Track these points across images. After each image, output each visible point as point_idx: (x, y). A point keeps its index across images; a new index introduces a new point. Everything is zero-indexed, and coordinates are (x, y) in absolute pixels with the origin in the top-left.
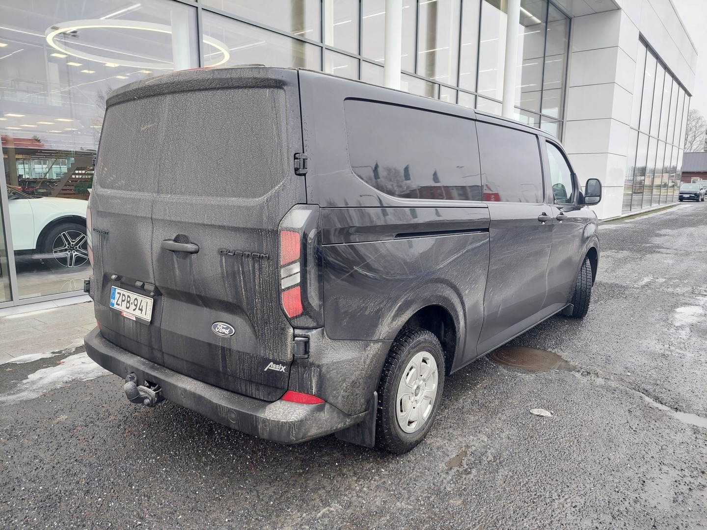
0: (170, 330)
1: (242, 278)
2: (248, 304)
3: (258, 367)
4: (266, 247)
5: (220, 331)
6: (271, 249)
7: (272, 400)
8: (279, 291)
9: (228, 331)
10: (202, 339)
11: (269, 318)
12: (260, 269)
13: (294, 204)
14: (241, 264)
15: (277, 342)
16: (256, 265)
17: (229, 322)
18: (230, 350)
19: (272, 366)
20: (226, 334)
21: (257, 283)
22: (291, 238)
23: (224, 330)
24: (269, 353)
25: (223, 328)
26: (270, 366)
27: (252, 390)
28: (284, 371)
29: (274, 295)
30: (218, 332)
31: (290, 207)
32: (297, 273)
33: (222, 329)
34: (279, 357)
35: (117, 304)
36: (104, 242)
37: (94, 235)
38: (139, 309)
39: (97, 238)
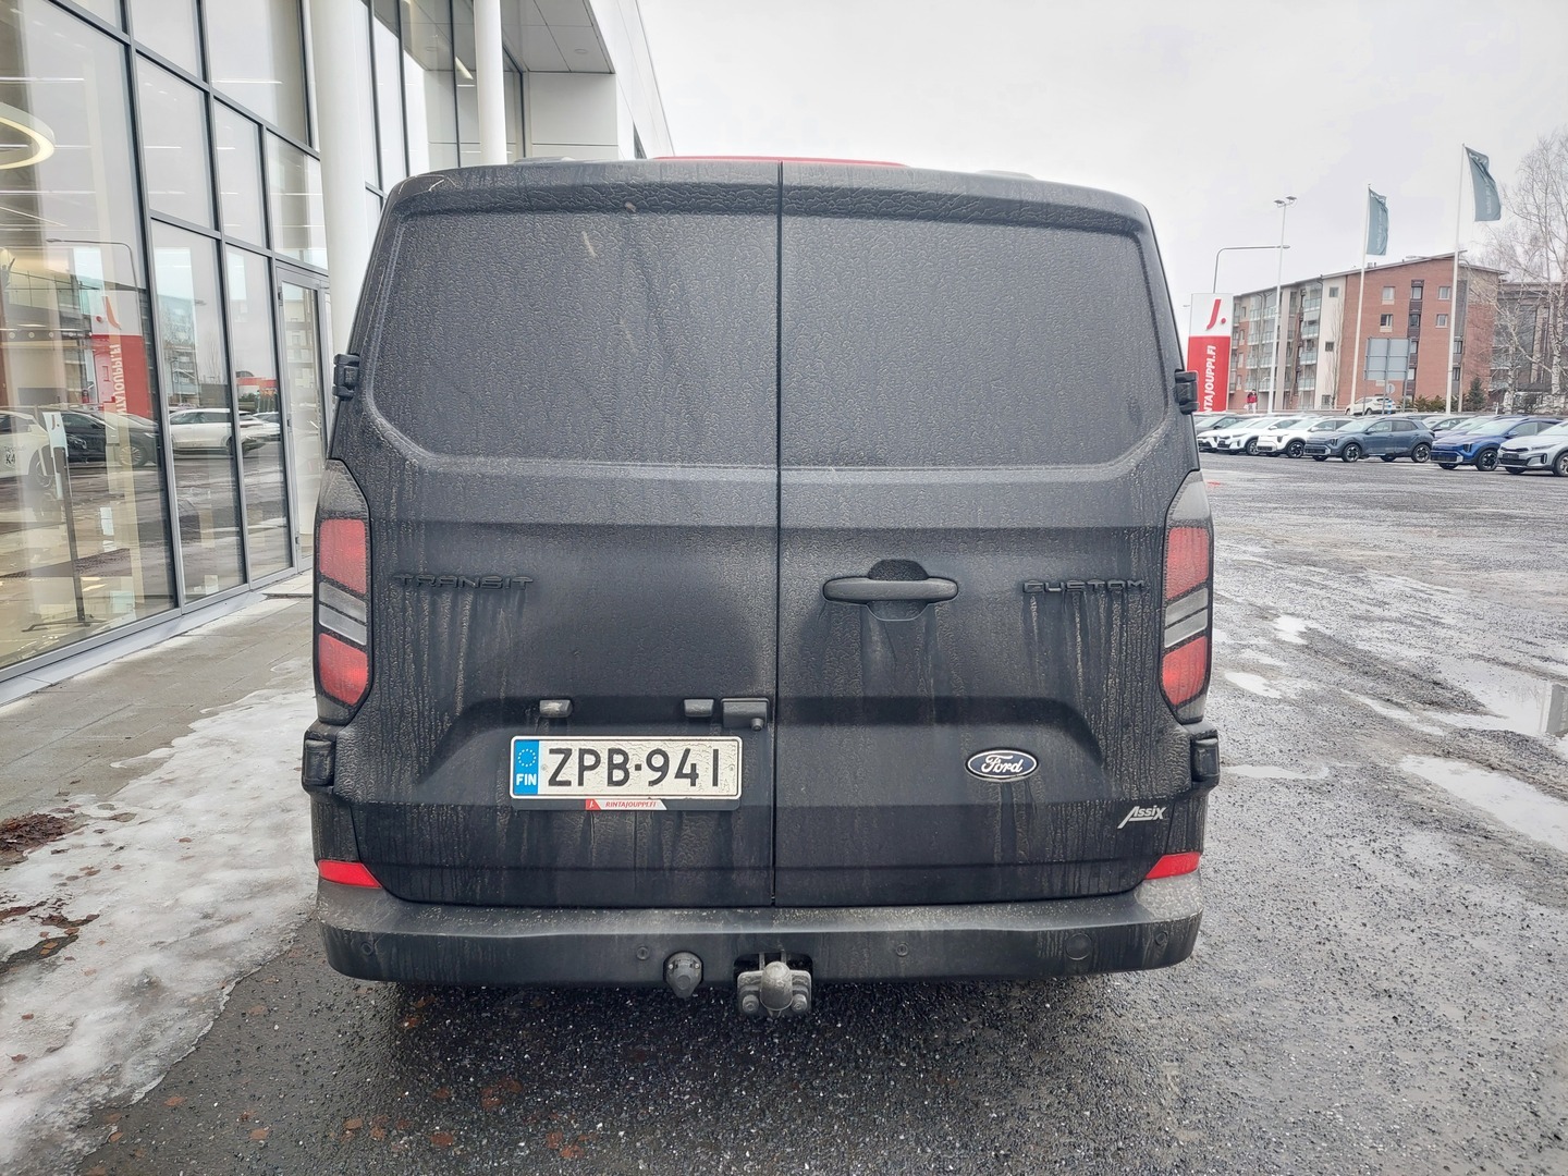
0: (817, 804)
1: (1079, 640)
2: (1087, 694)
3: (1102, 825)
4: (1137, 564)
5: (996, 770)
6: (1148, 569)
7: (1127, 887)
8: (1159, 653)
9: (1018, 765)
10: (938, 802)
11: (1133, 714)
12: (1124, 611)
13: (1187, 471)
14: (1080, 609)
15: (1147, 761)
16: (1116, 606)
17: (1018, 746)
18: (1029, 806)
19: (1138, 814)
20: (1015, 773)
21: (1114, 644)
22: (1192, 541)
23: (1007, 766)
24: (1131, 789)
25: (1003, 761)
26: (1132, 816)
27: (1083, 880)
28: (1161, 818)
29: (1149, 664)
30: (991, 772)
31: (1181, 478)
32: (1203, 609)
33: (1000, 764)
34: (1152, 792)
35: (553, 781)
36: (495, 614)
37: (404, 599)
38: (680, 775)
39: (433, 604)
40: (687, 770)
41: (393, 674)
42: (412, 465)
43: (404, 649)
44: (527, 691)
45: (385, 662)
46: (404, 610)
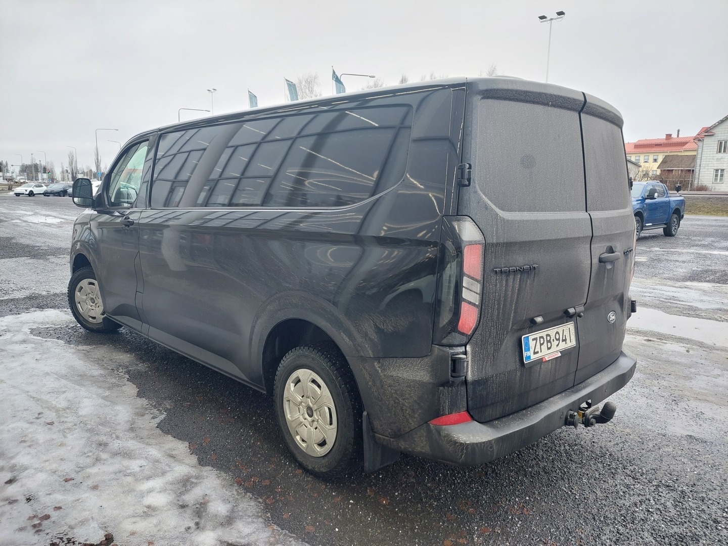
25: (612, 316)
35: (535, 353)
36: (527, 281)
37: (496, 280)
38: (563, 341)
39: (507, 281)
40: (564, 338)
41: (489, 316)
42: (500, 217)
43: (494, 303)
44: (531, 316)
45: (487, 311)
46: (496, 285)
